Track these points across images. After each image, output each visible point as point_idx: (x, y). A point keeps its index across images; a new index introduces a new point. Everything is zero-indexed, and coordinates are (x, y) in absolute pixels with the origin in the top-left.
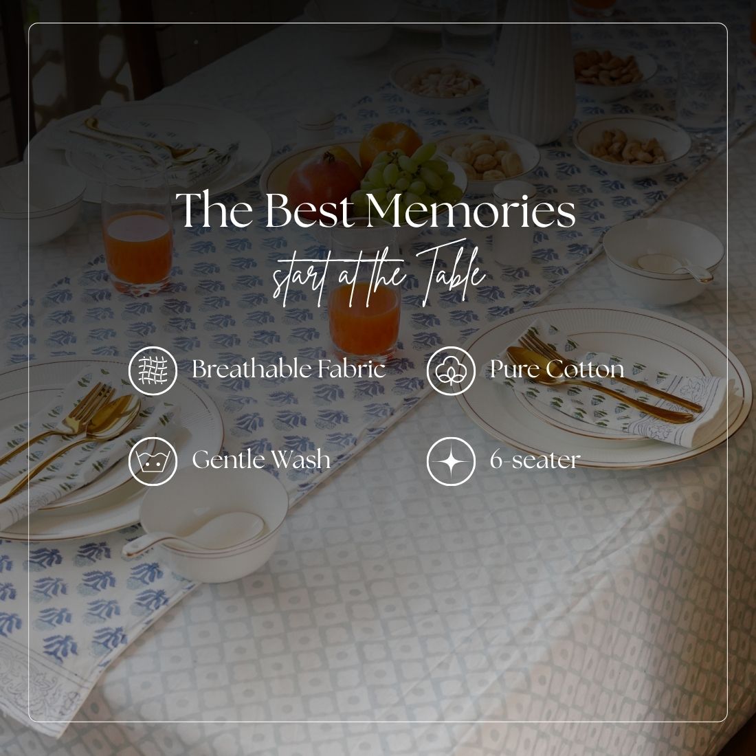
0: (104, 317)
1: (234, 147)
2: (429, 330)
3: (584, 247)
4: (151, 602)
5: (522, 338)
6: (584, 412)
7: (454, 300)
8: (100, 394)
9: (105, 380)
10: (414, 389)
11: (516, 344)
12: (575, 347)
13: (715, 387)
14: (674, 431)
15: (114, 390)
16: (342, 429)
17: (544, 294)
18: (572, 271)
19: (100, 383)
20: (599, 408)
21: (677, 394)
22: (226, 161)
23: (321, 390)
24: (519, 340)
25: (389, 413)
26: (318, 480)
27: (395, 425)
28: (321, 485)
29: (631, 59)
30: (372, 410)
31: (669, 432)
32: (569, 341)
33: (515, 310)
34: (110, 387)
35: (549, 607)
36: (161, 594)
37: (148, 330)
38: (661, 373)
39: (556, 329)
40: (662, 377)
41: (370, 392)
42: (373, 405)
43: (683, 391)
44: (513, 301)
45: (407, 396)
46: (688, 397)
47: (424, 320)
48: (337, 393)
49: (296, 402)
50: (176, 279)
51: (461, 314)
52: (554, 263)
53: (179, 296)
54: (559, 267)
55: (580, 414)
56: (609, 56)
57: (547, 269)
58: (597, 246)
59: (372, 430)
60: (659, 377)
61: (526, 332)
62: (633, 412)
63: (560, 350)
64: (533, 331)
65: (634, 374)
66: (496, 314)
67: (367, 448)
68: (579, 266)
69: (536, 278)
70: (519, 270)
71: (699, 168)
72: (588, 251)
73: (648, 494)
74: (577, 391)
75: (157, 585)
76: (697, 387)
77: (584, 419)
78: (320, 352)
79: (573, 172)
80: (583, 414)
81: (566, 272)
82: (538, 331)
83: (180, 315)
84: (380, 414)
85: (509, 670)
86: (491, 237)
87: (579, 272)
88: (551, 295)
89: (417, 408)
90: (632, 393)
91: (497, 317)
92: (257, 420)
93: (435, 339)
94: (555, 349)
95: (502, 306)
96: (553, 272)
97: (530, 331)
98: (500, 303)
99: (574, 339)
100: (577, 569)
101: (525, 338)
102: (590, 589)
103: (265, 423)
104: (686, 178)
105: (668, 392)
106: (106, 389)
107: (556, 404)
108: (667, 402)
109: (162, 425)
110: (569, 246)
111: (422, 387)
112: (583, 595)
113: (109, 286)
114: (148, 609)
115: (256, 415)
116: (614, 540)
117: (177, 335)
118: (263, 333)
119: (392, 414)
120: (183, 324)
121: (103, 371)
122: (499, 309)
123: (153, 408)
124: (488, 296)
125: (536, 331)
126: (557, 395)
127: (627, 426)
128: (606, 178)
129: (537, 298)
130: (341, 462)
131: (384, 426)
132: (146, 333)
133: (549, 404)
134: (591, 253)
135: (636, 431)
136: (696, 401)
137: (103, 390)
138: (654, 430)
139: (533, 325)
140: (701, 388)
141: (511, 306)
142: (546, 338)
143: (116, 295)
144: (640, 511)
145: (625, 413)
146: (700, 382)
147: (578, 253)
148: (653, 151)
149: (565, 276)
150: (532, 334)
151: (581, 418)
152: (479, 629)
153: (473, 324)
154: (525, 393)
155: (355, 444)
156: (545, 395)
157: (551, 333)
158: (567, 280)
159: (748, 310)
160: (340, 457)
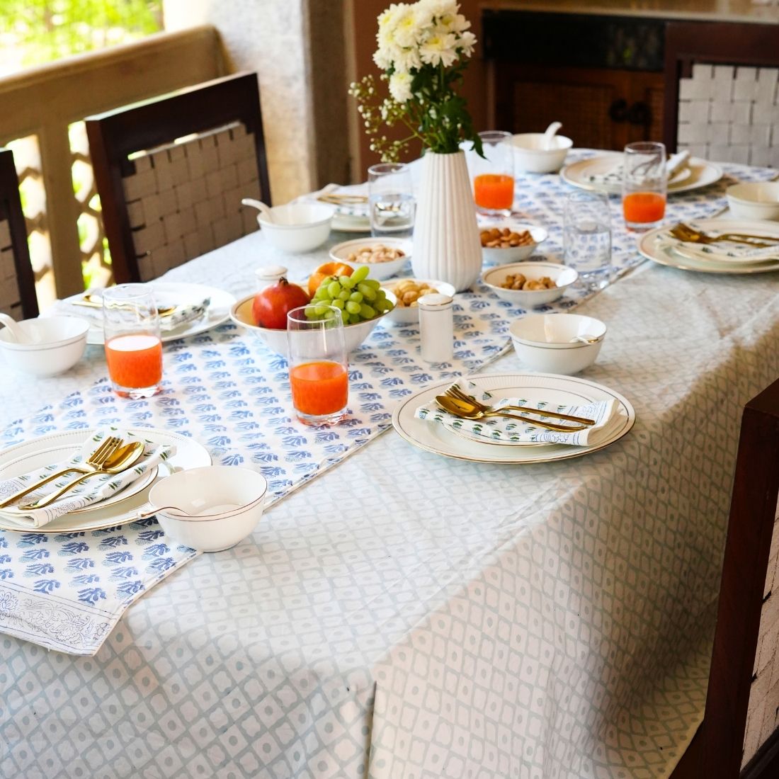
0: (110, 412)
1: (207, 302)
2: (373, 402)
3: (495, 347)
4: (162, 566)
5: (448, 391)
6: (500, 432)
7: (392, 384)
8: (111, 445)
9: (115, 435)
10: (363, 434)
11: (443, 394)
12: (491, 397)
13: (604, 406)
14: (572, 434)
15: (122, 441)
16: (307, 461)
18: (486, 362)
19: (110, 438)
20: (513, 431)
21: (575, 415)
22: (201, 312)
23: (288, 440)
24: (445, 392)
25: (344, 449)
26: (290, 489)
27: (349, 457)
28: (292, 493)
29: (527, 233)
30: (330, 449)
31: (569, 435)
32: (486, 393)
34: (119, 439)
35: (480, 548)
36: (169, 560)
37: (146, 416)
38: (562, 406)
39: (474, 385)
40: (562, 409)
41: (328, 438)
42: (331, 446)
45: (357, 438)
46: (583, 417)
47: (369, 396)
48: (301, 441)
49: (269, 448)
50: (167, 387)
51: (398, 392)
52: (472, 358)
53: (170, 396)
54: (475, 360)
55: (496, 434)
56: (508, 232)
57: (466, 362)
58: (505, 346)
59: (331, 460)
60: (559, 408)
61: (451, 387)
62: (540, 429)
63: (479, 400)
64: (456, 386)
65: (539, 408)
67: (328, 471)
68: (491, 358)
69: (457, 367)
70: (443, 364)
71: (587, 297)
72: (498, 349)
74: (494, 423)
75: (166, 556)
76: (590, 410)
77: (500, 437)
78: (286, 420)
79: (484, 306)
80: (500, 434)
81: (482, 362)
82: (460, 386)
83: (171, 407)
84: (337, 450)
85: (450, 584)
86: (419, 347)
87: (492, 362)
89: (366, 446)
92: (238, 459)
93: (378, 406)
94: (474, 399)
96: (472, 363)
97: (453, 386)
99: (489, 391)
100: (501, 526)
101: (450, 391)
102: (512, 537)
103: (244, 460)
104: (576, 304)
105: (567, 415)
106: (116, 441)
107: (477, 429)
109: (162, 459)
110: (484, 348)
111: (369, 433)
112: (506, 540)
113: (113, 394)
114: (160, 569)
115: (237, 456)
116: (530, 508)
117: (169, 417)
118: (239, 412)
119: (346, 450)
120: (174, 412)
121: (113, 429)
123: (154, 450)
124: (419, 380)
125: (458, 387)
126: (478, 424)
127: (535, 436)
128: (511, 308)
130: (308, 479)
131: (341, 457)
132: (145, 418)
133: (472, 430)
134: (501, 350)
136: (590, 418)
137: (113, 441)
138: (557, 436)
139: (455, 383)
140: (593, 410)
142: (467, 391)
143: (119, 400)
146: (592, 406)
147: (491, 351)
148: (547, 284)
149: (481, 365)
150: (455, 389)
151: (498, 437)
152: (424, 563)
154: (452, 424)
155: (318, 468)
156: (468, 424)
157: (470, 388)
158: (483, 367)
159: (630, 374)
160: (306, 476)
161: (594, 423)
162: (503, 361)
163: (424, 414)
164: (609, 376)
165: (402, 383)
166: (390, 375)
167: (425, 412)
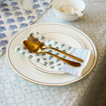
2: (3, 32)
5: (28, 37)
6: (47, 64)
7: (11, 22)
11: (26, 39)
12: (44, 38)
13: (87, 53)
14: (75, 71)
17: (36, 19)
18: (44, 11)
20: (51, 60)
24: (27, 38)
31: (74, 71)
32: (42, 37)
33: (28, 25)
38: (70, 47)
39: (38, 33)
40: (70, 48)
43: (77, 54)
44: (27, 21)
46: (78, 56)
47: (2, 29)
51: (12, 26)
52: (39, 8)
54: (40, 10)
55: (45, 64)
57: (37, 10)
58: (50, 3)
60: (69, 48)
61: (29, 35)
62: (61, 62)
63: (40, 40)
64: (31, 34)
65: (62, 47)
66: (22, 26)
68: (46, 9)
69: (34, 14)
70: (29, 11)
72: (48, 4)
73: (67, 93)
74: (45, 54)
76: (81, 52)
80: (46, 64)
81: (42, 11)
82: (33, 34)
87: (46, 11)
88: (38, 19)
90: (61, 55)
91: (22, 27)
93: (4, 35)
94: (38, 39)
95: (24, 23)
96: (39, 11)
97: (30, 34)
98: (24, 22)
99: (44, 36)
101: (29, 37)
105: (72, 55)
107: (38, 60)
108: (72, 58)
110: (44, 3)
122: (23, 24)
124: (20, 20)
125: (32, 34)
126: (38, 57)
127: (60, 69)
129: (34, 20)
133: (36, 60)
135: (63, 71)
138: (69, 71)
139: (31, 32)
140: (82, 53)
141: (27, 23)
142: (35, 36)
144: (65, 101)
145: (59, 62)
146: (82, 51)
147: (46, 5)
149: (42, 13)
150: (31, 35)
153: (15, 30)
156: (35, 57)
157: (37, 34)
159: (92, 21)
161: (82, 61)
162: (49, 10)
163: (18, 51)
164: (85, 22)
165: (14, 22)
167: (19, 49)
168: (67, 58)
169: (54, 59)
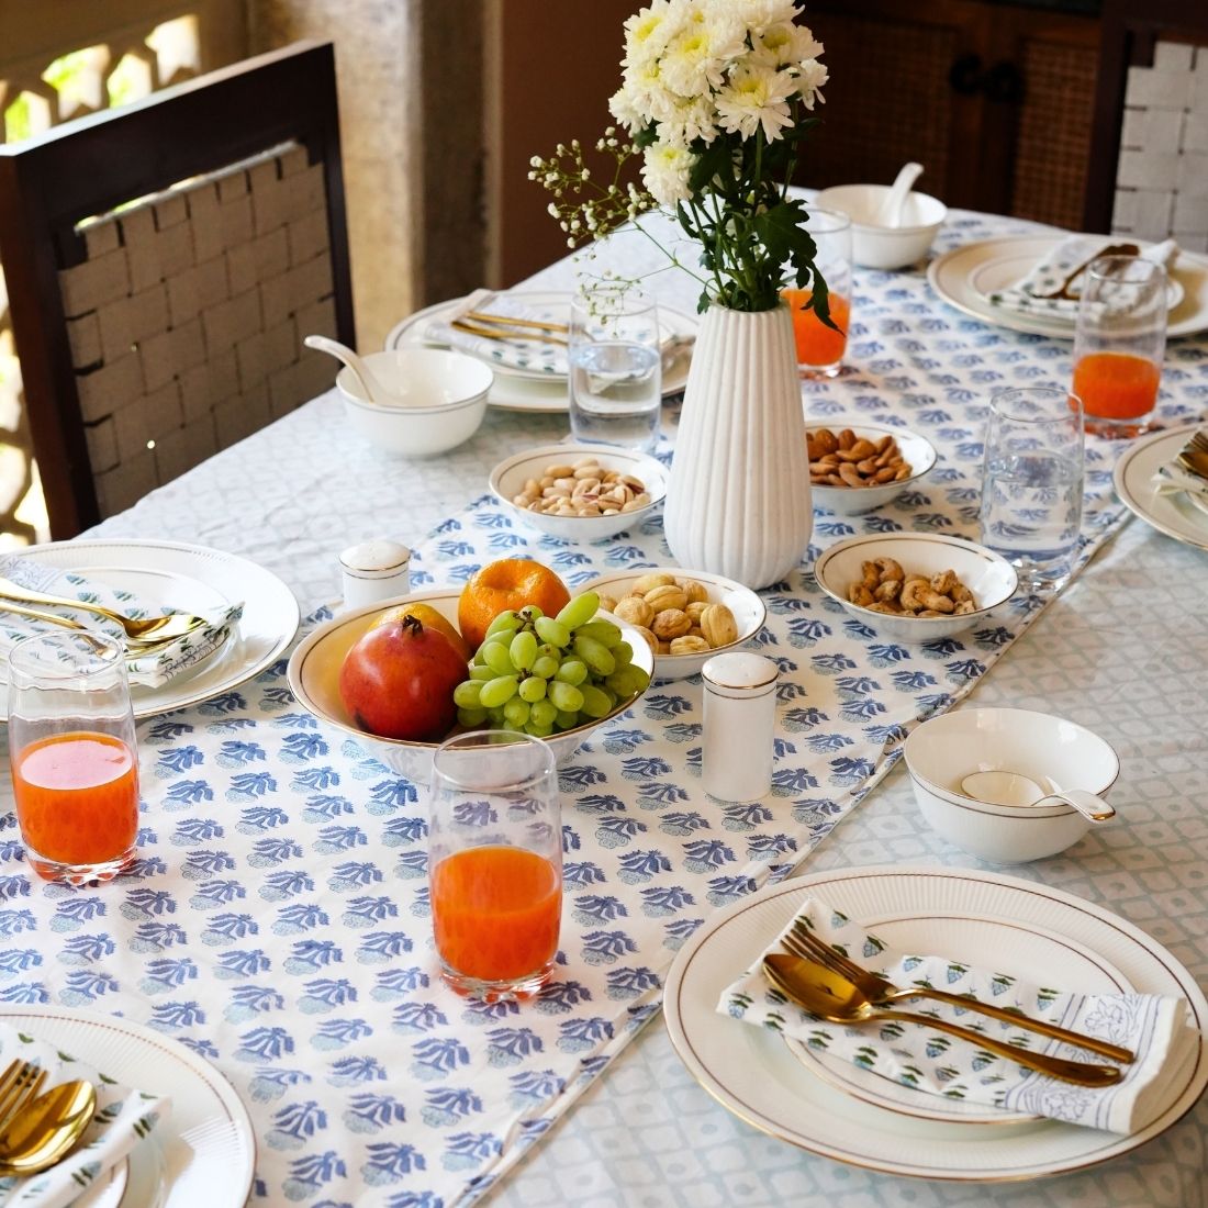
0: (18, 929)
1: (235, 614)
2: (610, 927)
3: (858, 764)
5: (787, 937)
6: (919, 1073)
7: (647, 869)
8: (18, 1082)
9: (27, 1055)
10: (597, 1040)
11: (775, 948)
12: (881, 948)
13: (1152, 1013)
14: (1094, 1104)
15: (45, 1074)
16: (473, 1124)
17: (804, 850)
18: (846, 807)
19: (17, 1062)
20: (943, 1061)
21: (1079, 1029)
22: (222, 637)
23: (427, 1049)
24: (782, 942)
25: (555, 1089)
27: (570, 1112)
29: (889, 442)
30: (523, 1083)
31: (1085, 1104)
32: (870, 940)
33: (758, 883)
34: (37, 1069)
37: (99, 949)
38: (1045, 991)
39: (844, 918)
40: (1049, 998)
41: (517, 1049)
42: (525, 1075)
43: (1091, 1023)
44: (751, 867)
45: (585, 1054)
46: (1103, 1035)
47: (598, 908)
48: (457, 1055)
49: (382, 1075)
50: (146, 852)
51: (662, 895)
52: (810, 793)
53: (153, 883)
54: (820, 802)
55: (911, 1077)
56: (851, 439)
57: (801, 804)
58: (881, 761)
59: (528, 1124)
60: (1041, 997)
61: (791, 925)
62: (1005, 1066)
63: (856, 957)
64: (804, 922)
65: (995, 994)
66: (724, 890)
67: (524, 1161)
68: (855, 798)
69: (784, 822)
70: (753, 808)
71: (1029, 618)
72: (867, 769)
74: (896, 1030)
76: (1117, 1015)
77: (918, 1086)
78: (418, 978)
79: (818, 634)
80: (916, 1076)
81: (836, 809)
82: (813, 922)
83: (157, 919)
84: (540, 1092)
87: (857, 809)
88: (817, 851)
89: (605, 1078)
90: (996, 1030)
91: (727, 896)
92: (314, 1117)
93: (623, 943)
94: (845, 954)
95: (732, 876)
96: (814, 810)
97: (798, 923)
98: (727, 870)
99: (878, 934)
101: (792, 936)
103: (329, 1121)
104: (1012, 637)
105: (1065, 1026)
106: (30, 1071)
107: (865, 1059)
108: (1065, 1045)
109: (138, 1137)
110: (834, 763)
111: (611, 1037)
113: (26, 870)
115: (311, 1105)
117: (154, 957)
118: (310, 946)
119: (562, 1091)
120: (164, 936)
121: (22, 1038)
122: (728, 881)
123: (120, 1104)
124: (705, 859)
125: (809, 922)
126: (865, 1041)
127: (1002, 1097)
128: (874, 641)
129: (793, 858)
130: (478, 1191)
131: (550, 1114)
132: (97, 955)
133: (852, 1059)
134: (872, 773)
135: (1022, 1106)
136: (1117, 1041)
137: (24, 1073)
138: (1056, 1102)
139: (801, 912)
140: (1124, 1015)
141: (750, 876)
142: (829, 935)
143: (40, 886)
145: (991, 1070)
146: (1121, 1004)
147: (851, 775)
148: (953, 592)
149: (835, 817)
150: (803, 928)
151: (913, 1084)
153: (686, 913)
154: (805, 1040)
155: (501, 1154)
156: (843, 1043)
157: (836, 924)
158: (840, 824)
159: (1165, 864)
160: (475, 1182)
161: (1129, 1058)
162: (879, 804)
163: (740, 1008)
164: (1120, 867)
165: (668, 868)
166: (641, 843)
167: (742, 1001)
168: (1037, 1044)
169: (960, 1053)
